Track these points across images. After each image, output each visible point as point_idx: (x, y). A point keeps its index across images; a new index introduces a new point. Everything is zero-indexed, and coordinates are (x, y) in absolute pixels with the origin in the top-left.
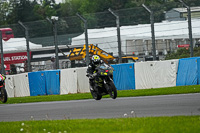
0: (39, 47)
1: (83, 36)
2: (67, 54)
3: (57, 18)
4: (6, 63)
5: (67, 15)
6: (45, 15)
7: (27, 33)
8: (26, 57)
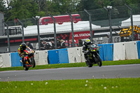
0: (98, 27)
1: (129, 20)
2: (118, 32)
3: (111, 7)
4: (75, 38)
5: (118, 5)
6: (103, 5)
7: (90, 18)
8: (89, 35)
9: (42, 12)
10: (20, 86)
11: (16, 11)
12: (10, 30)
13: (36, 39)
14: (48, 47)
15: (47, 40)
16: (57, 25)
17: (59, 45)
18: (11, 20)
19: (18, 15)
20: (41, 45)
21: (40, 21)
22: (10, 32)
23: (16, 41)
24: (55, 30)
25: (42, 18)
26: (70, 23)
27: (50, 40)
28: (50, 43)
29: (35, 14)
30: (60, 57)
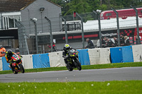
4: (141, 35)
9: (104, 6)
10: (79, 88)
11: (75, 4)
12: (68, 25)
13: (96, 35)
14: (110, 45)
15: (109, 37)
16: (120, 19)
17: (122, 42)
18: (69, 14)
19: (77, 8)
20: (103, 42)
21: (102, 15)
22: (68, 27)
23: (75, 37)
24: (118, 25)
25: (103, 12)
26: (135, 18)
27: (112, 37)
28: (113, 40)
29: (96, 8)
30: (124, 55)
